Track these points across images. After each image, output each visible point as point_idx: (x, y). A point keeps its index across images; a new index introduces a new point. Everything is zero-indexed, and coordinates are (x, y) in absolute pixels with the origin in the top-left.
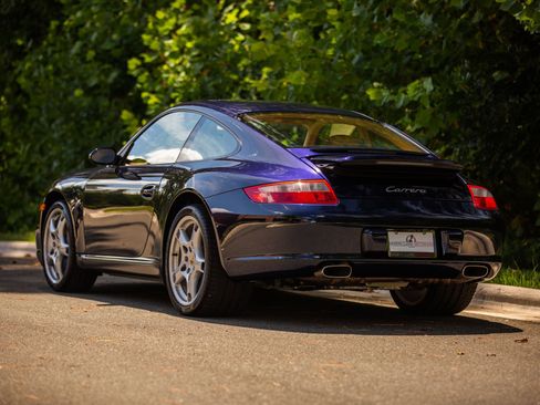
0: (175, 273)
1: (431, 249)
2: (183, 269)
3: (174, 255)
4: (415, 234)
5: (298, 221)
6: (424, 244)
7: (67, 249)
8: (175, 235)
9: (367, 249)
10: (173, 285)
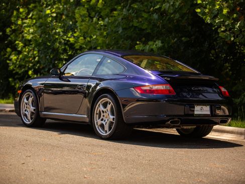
0: (98, 122)
1: (209, 113)
2: (102, 120)
3: (97, 114)
4: (203, 107)
5: (159, 101)
6: (206, 111)
7: (34, 110)
8: (97, 106)
9: (186, 113)
10: (97, 127)
